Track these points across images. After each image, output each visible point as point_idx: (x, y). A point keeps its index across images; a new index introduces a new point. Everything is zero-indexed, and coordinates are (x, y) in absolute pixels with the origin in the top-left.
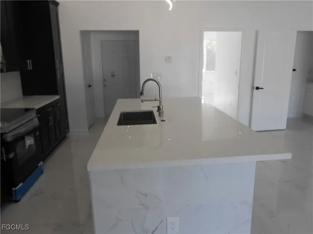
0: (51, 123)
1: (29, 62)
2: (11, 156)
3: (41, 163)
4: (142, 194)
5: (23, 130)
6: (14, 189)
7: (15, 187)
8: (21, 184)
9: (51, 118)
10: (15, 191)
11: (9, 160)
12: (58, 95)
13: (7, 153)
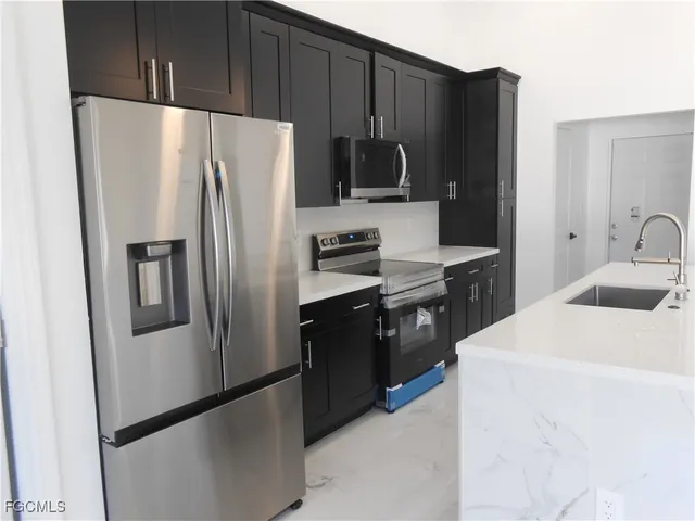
0: (474, 297)
1: (452, 185)
2: (391, 333)
3: (442, 364)
4: (548, 421)
5: (419, 295)
6: (388, 389)
7: (390, 387)
8: (400, 385)
9: (475, 287)
10: (389, 392)
11: (386, 339)
12: (496, 247)
13: (386, 327)
